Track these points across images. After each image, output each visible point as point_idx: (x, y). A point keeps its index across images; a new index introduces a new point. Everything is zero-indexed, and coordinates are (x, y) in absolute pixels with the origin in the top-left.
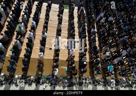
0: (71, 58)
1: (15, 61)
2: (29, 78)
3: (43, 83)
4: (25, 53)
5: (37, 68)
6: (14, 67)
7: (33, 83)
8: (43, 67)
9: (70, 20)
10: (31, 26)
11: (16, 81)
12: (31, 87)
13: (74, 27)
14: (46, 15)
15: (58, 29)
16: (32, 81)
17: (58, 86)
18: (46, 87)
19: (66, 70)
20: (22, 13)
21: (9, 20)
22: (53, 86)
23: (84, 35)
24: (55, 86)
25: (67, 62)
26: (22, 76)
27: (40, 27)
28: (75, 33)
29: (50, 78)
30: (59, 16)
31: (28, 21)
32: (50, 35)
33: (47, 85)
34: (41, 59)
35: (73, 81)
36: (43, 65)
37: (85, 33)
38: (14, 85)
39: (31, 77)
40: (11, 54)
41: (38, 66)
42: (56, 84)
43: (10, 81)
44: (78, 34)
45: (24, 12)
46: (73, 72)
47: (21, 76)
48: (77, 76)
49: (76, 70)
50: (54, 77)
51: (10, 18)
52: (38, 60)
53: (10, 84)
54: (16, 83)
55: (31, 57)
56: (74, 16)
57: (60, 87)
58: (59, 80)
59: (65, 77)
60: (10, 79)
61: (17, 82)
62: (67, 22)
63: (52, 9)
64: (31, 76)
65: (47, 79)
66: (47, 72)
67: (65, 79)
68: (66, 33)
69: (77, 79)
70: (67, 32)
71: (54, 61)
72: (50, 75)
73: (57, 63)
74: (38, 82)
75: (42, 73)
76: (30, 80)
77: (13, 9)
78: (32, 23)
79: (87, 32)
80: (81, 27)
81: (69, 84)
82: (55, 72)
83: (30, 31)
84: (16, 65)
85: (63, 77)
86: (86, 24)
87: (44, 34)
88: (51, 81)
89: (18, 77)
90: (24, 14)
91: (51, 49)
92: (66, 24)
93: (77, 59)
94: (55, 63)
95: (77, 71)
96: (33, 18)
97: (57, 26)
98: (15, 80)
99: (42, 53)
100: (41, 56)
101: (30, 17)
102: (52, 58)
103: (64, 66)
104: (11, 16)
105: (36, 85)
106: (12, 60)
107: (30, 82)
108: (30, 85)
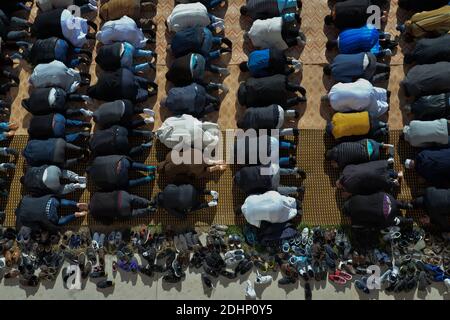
2: (166, 245)
3: (242, 270)
7: (187, 272)
11: (98, 264)
12: (179, 289)
16: (182, 259)
17: (328, 284)
18: (259, 288)
24: (313, 282)
33: (263, 279)
42: (315, 276)
54: (102, 273)
57: (340, 288)
58: (335, 250)
61: (103, 267)
76: (170, 253)
88: (287, 256)
98: (94, 259)
107: (170, 267)
108: (174, 279)
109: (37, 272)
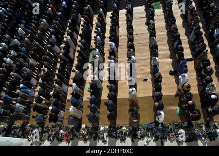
0: (183, 90)
1: (96, 107)
2: (120, 130)
3: (142, 137)
4: (108, 92)
5: (129, 113)
6: (97, 114)
7: (127, 138)
8: (137, 111)
9: (168, 26)
10: (109, 50)
12: (125, 143)
13: (179, 35)
14: (127, 29)
15: (151, 46)
16: (125, 134)
17: (168, 141)
18: (148, 142)
19: (178, 112)
20: (93, 35)
21: (78, 48)
22: (160, 140)
23: (201, 45)
24: (163, 140)
25: (178, 97)
26: (110, 127)
27: (123, 48)
28: (183, 46)
29: (152, 129)
30: (148, 24)
31: (103, 44)
32: (140, 58)
33: (149, 139)
34: (134, 98)
35: (195, 131)
36: (138, 108)
37: (203, 41)
38: (101, 141)
39: (123, 128)
40: (90, 97)
41: (130, 110)
42: (164, 138)
43: (94, 135)
44: (188, 46)
45: (95, 32)
46: (191, 114)
47: (108, 127)
48: (202, 120)
49: (196, 110)
50: (158, 126)
51: (79, 46)
52: (129, 100)
53: (95, 139)
54: (103, 138)
55: (118, 98)
56: (175, 16)
57: (171, 142)
59: (178, 124)
60: (95, 133)
61: (103, 136)
62: (165, 30)
63: (135, 16)
64: (121, 127)
65: (148, 129)
66: (145, 119)
67: (178, 128)
68: (166, 50)
69: (201, 127)
70: (168, 47)
71: (155, 98)
72: (151, 123)
73: (160, 102)
74: (133, 135)
75: (139, 121)
76: (122, 132)
77: (81, 32)
78: (110, 46)
79: (204, 38)
80: (191, 32)
81: (187, 136)
82: (159, 116)
83: (109, 58)
84: (99, 112)
85: (175, 125)
86: (201, 25)
87: (130, 58)
88: (155, 133)
89: (104, 130)
90: (95, 35)
91: (146, 80)
92: (163, 33)
93: (194, 91)
94: (156, 103)
95: (199, 112)
96: (110, 38)
97: (148, 41)
98: (101, 134)
99: (134, 89)
100: (133, 93)
101: (105, 37)
102: (151, 94)
103: (174, 105)
104: (80, 44)
105: (133, 141)
106: (93, 105)
107: (122, 136)
108: (123, 140)
109: (87, 137)
